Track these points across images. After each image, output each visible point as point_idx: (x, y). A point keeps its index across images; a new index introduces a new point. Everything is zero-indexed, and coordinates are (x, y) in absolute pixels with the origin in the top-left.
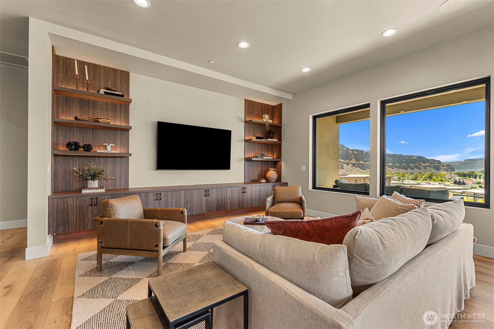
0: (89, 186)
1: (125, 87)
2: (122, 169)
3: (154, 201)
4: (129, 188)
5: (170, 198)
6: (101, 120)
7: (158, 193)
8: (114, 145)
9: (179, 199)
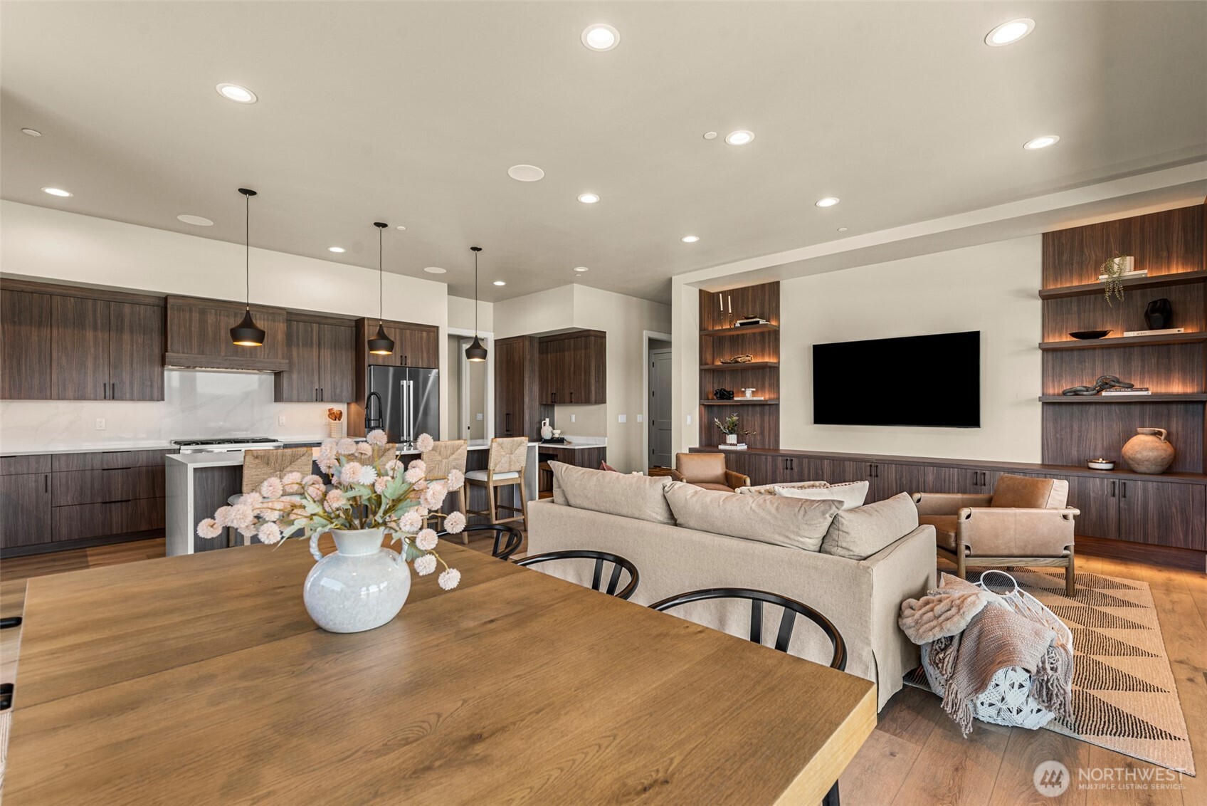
0: (728, 442)
1: (774, 305)
2: (771, 422)
3: (783, 469)
4: (781, 448)
5: (806, 470)
6: (739, 360)
7: (789, 458)
8: (754, 389)
9: (821, 473)
